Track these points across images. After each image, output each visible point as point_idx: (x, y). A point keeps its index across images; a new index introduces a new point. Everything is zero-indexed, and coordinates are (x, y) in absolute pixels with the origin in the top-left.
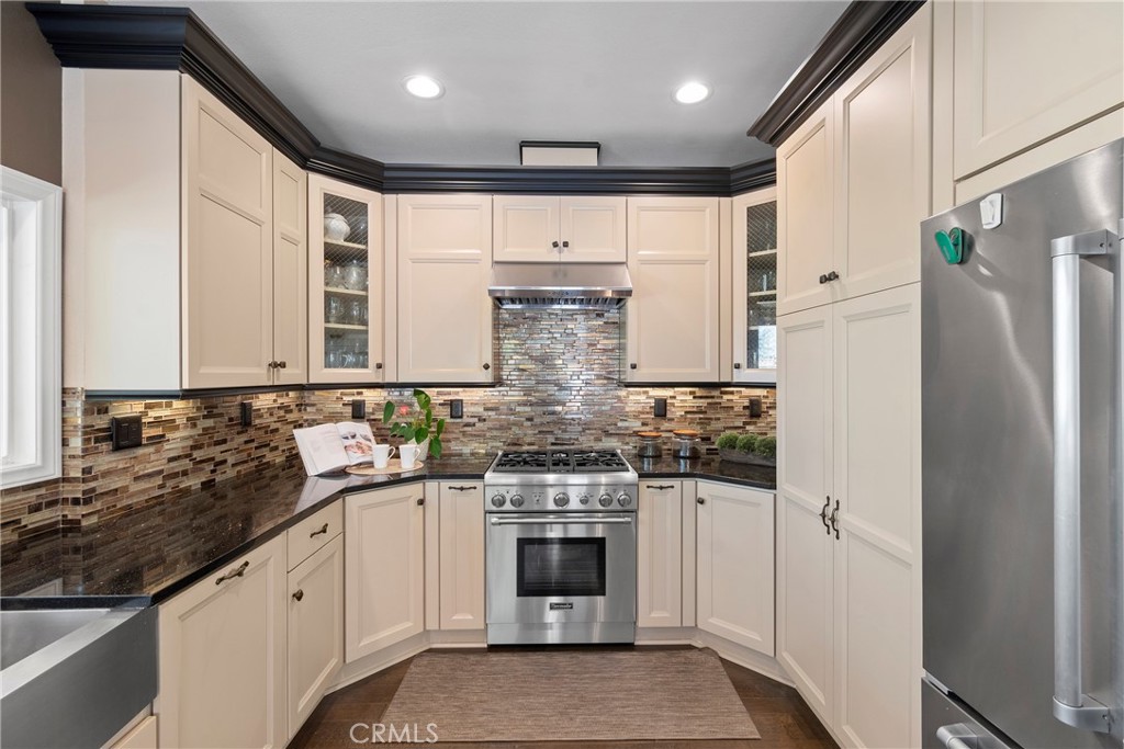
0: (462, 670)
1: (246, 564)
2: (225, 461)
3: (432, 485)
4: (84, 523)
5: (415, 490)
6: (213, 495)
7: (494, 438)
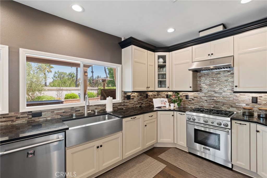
0: (180, 154)
1: (136, 117)
2: (143, 103)
3: (175, 112)
4: (124, 109)
5: (172, 113)
6: (141, 108)
7: (196, 105)
